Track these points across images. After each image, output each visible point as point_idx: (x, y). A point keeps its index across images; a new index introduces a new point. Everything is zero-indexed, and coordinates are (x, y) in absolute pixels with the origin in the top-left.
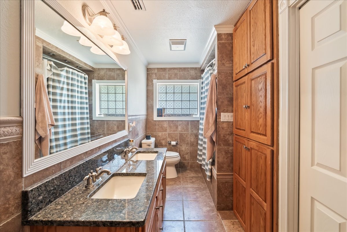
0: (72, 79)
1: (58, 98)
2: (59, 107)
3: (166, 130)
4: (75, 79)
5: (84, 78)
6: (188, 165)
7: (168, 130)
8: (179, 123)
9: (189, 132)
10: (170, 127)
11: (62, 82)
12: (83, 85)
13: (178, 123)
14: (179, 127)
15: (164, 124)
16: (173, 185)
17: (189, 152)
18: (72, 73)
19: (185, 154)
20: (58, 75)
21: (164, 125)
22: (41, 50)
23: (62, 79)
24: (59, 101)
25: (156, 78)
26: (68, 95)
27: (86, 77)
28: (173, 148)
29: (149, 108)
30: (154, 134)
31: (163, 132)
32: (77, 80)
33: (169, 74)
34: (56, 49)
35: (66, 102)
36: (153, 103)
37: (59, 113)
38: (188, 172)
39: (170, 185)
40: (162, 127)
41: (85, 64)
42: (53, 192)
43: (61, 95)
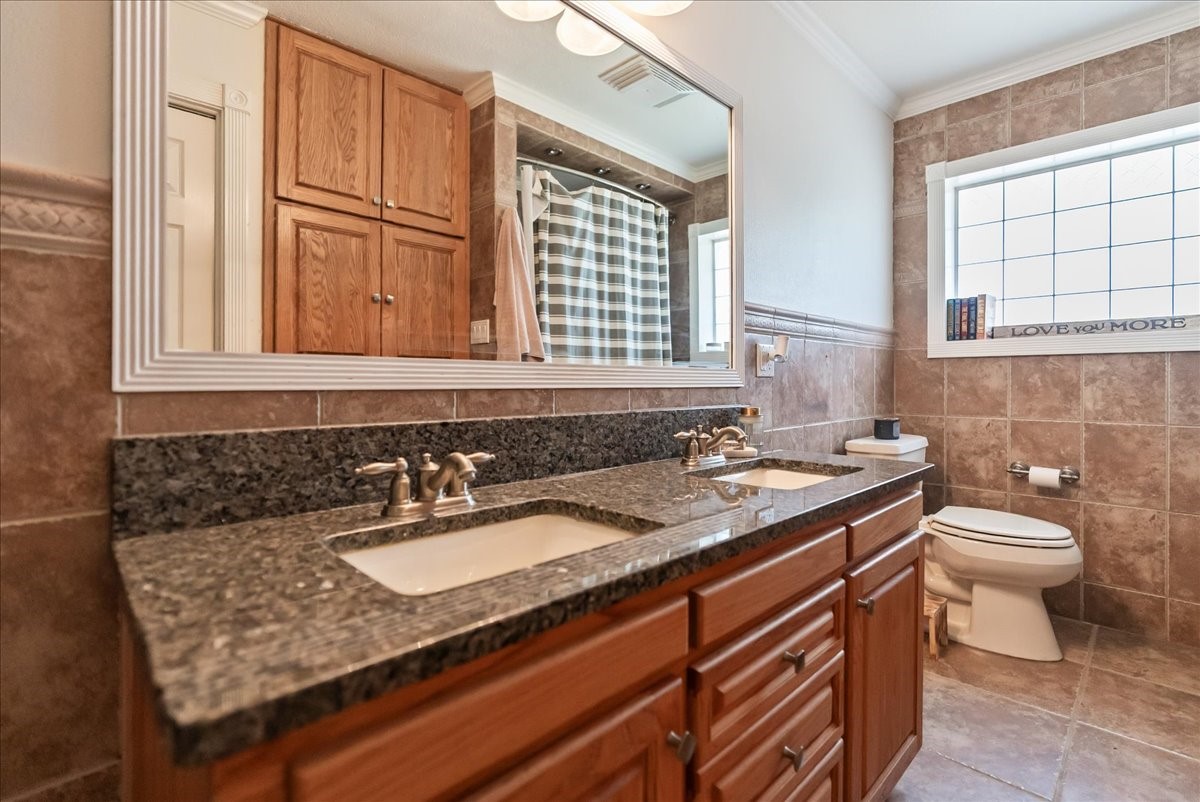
0: (613, 223)
1: (567, 281)
2: (568, 310)
3: (997, 407)
4: (621, 221)
5: (656, 218)
6: (1156, 619)
7: (1009, 406)
8: (1086, 366)
9: (1163, 421)
10: (1025, 389)
11: (577, 233)
12: (653, 242)
13: (1078, 369)
14: (1087, 393)
15: (987, 376)
16: (1011, 690)
17: (1162, 544)
18: (613, 204)
19: (1134, 549)
20: (567, 211)
21: (986, 382)
22: (513, 136)
23: (578, 223)
24: (568, 291)
25: (945, 154)
26: (600, 276)
27: (662, 215)
28: (1042, 501)
29: (906, 301)
30: (930, 424)
31: (978, 414)
32: (630, 225)
33: (1017, 116)
34: (557, 131)
35: (595, 295)
36: (925, 276)
37: (569, 330)
38: (1147, 659)
39: (996, 686)
40: (973, 391)
41: (659, 171)
42: (243, 485)
43: (576, 272)
